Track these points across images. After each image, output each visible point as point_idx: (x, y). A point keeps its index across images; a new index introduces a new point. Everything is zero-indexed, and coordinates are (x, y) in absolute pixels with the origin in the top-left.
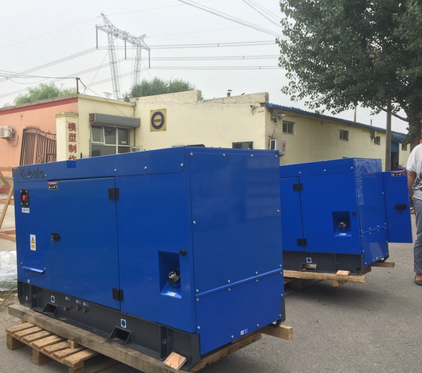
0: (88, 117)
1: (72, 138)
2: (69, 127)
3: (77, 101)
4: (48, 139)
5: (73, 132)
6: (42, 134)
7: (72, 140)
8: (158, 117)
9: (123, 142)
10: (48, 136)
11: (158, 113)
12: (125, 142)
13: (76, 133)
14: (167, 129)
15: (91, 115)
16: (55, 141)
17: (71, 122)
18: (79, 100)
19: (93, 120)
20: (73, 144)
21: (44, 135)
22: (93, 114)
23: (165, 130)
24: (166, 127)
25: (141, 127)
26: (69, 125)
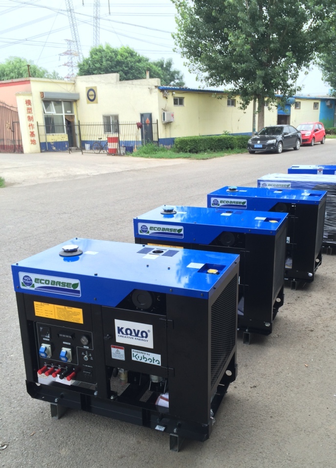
0: (39, 95)
1: (29, 110)
2: (26, 103)
3: (30, 83)
4: (12, 111)
5: (30, 106)
6: (7, 107)
7: (30, 113)
8: (91, 93)
9: (68, 112)
10: (12, 109)
11: (91, 90)
12: (70, 112)
13: (32, 107)
14: (99, 102)
15: (41, 93)
16: (17, 112)
17: (27, 100)
18: (31, 82)
19: (43, 97)
20: (30, 115)
21: (9, 108)
22: (43, 93)
23: (97, 103)
24: (97, 100)
25: (80, 100)
26: (26, 101)
